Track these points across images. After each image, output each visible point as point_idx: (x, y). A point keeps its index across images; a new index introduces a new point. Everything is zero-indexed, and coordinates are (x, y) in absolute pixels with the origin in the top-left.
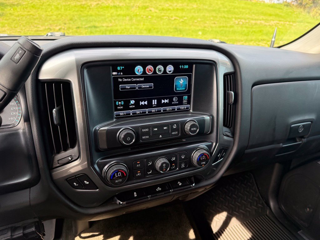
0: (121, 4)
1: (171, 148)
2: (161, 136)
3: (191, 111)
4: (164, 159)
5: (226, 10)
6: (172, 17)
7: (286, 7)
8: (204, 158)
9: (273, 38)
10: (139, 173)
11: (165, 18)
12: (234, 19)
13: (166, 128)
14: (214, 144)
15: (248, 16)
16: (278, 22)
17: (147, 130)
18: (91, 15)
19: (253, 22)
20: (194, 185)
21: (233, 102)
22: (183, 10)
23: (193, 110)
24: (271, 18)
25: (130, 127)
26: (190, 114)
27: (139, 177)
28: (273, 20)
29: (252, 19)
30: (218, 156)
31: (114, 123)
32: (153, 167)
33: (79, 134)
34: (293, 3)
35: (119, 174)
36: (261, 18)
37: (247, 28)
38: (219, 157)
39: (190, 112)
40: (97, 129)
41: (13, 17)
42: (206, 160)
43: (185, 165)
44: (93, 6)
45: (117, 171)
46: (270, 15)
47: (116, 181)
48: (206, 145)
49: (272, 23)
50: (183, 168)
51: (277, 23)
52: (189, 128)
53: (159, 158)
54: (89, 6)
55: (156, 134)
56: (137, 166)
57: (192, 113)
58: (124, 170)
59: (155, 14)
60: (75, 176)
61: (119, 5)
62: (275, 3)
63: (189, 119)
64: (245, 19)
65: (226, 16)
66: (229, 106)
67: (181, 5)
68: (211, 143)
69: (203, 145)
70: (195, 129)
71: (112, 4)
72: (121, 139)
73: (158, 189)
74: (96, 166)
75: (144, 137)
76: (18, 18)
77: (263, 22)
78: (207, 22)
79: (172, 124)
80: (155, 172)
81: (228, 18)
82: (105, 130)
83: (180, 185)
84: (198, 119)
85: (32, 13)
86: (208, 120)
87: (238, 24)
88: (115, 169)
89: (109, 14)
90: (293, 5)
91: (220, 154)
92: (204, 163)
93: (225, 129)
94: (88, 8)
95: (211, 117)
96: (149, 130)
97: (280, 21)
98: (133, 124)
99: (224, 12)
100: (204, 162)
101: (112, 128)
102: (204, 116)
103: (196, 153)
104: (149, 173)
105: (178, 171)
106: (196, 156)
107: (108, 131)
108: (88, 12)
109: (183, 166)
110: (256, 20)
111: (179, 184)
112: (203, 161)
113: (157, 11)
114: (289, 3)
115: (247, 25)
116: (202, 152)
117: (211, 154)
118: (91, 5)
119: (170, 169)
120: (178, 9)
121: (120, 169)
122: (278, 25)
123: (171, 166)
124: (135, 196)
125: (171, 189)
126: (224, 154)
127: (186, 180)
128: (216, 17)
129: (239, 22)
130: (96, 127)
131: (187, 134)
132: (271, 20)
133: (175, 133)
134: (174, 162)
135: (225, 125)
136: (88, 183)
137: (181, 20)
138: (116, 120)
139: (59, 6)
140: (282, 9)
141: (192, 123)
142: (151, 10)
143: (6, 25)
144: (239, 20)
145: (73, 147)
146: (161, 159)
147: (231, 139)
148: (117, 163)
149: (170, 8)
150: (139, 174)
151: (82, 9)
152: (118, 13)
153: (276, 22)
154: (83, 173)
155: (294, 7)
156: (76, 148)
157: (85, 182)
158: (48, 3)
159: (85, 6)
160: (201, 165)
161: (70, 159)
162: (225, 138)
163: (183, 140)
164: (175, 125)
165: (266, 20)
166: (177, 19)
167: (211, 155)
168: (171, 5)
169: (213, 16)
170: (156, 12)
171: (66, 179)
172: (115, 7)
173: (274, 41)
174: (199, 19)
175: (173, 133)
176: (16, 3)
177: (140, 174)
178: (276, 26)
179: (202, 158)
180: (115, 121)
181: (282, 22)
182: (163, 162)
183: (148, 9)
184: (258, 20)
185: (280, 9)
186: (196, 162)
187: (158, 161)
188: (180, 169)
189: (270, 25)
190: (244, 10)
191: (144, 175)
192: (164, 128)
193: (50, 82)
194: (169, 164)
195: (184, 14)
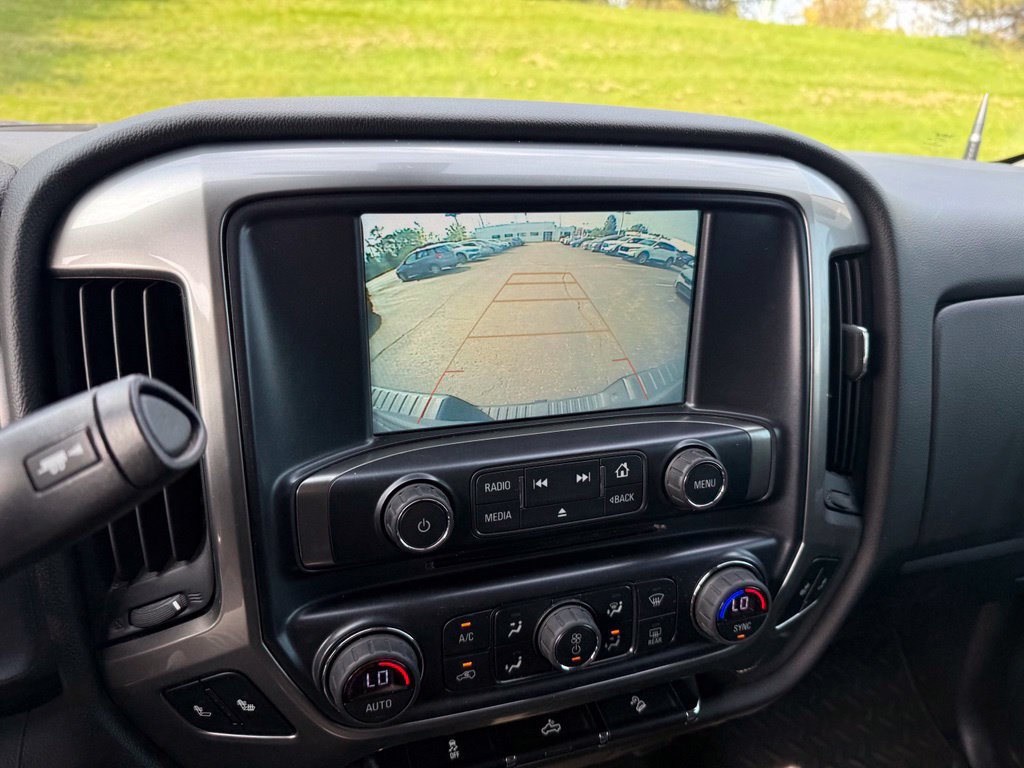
0: (440, 44)
1: (607, 564)
2: (562, 511)
3: (691, 405)
4: (575, 610)
5: (776, 57)
6: (601, 82)
7: (977, 48)
8: (744, 605)
9: (973, 132)
10: (467, 668)
11: (579, 85)
12: (803, 89)
13: (585, 477)
14: (788, 545)
15: (848, 77)
16: (951, 96)
17: (505, 486)
18: (347, 80)
19: (868, 96)
20: (697, 710)
21: (865, 370)
22: (635, 60)
23: (699, 402)
24: (929, 83)
25: (432, 473)
26: (684, 420)
27: (467, 688)
28: (935, 90)
29: (866, 88)
30: (802, 592)
31: (370, 455)
32: (528, 643)
33: (213, 504)
34: (1001, 35)
35: (383, 676)
36: (895, 81)
37: (847, 114)
38: (805, 596)
39: (686, 407)
40: (293, 480)
41: (108, 87)
42: (755, 614)
43: (665, 636)
44: (352, 51)
45: (371, 667)
46: (926, 74)
47: (369, 708)
48: (753, 551)
49: (932, 98)
50: (656, 649)
51: (948, 100)
52: (683, 479)
53: (554, 606)
54: (339, 51)
55: (544, 503)
56: (462, 639)
57: (692, 414)
58: (404, 662)
59: (547, 75)
60: (199, 678)
61: (433, 48)
62: (941, 34)
63: (683, 440)
64: (841, 87)
65: (777, 77)
66: (850, 385)
67: (629, 43)
68: (771, 541)
69: (740, 551)
70: (709, 484)
71: (411, 45)
72: (390, 528)
73: (549, 728)
74: (284, 641)
75: (489, 518)
76: (123, 92)
77: (900, 96)
78: (717, 98)
79: (614, 459)
80: (538, 664)
81: (786, 85)
82: (326, 484)
83: (639, 709)
84: (723, 439)
85: (166, 73)
86: (762, 442)
87: (819, 103)
88: (362, 658)
89: (402, 76)
90: (1002, 40)
91: (807, 587)
92: (746, 626)
93: (833, 481)
94: (337, 57)
95: (777, 431)
96: (515, 485)
97: (958, 92)
98: (446, 460)
99: (772, 65)
100: (745, 622)
101: (356, 476)
102: (747, 429)
103: (711, 582)
104: (509, 669)
105: (633, 657)
106: (709, 592)
107: (337, 491)
108: (338, 68)
109: (656, 636)
110: (877, 89)
111: (635, 705)
112: (741, 617)
113: (554, 64)
114: (987, 36)
115: (848, 107)
116: (739, 582)
117: (774, 584)
118: (347, 47)
119: (602, 649)
120: (619, 57)
121: (386, 658)
122: (952, 105)
123: (606, 638)
124: (454, 755)
125: (603, 731)
126: (826, 585)
127: (668, 693)
128: (744, 81)
129: (820, 96)
130: (284, 474)
131: (674, 505)
132: (927, 90)
133: (623, 499)
134: (616, 622)
135: (831, 466)
136: (251, 708)
137: (632, 92)
138: (375, 443)
139: (250, 53)
140: (963, 54)
141: (701, 458)
142: (533, 63)
143: (88, 112)
144: (820, 91)
145: (189, 555)
146: (563, 612)
147: (852, 521)
148: (378, 629)
149: (598, 53)
150: (467, 674)
151: (318, 62)
152: (432, 71)
153: (944, 95)
154: (231, 667)
155: (1004, 48)
156: (202, 561)
157: (240, 702)
158: (216, 44)
159: (330, 51)
160: (734, 637)
161: (178, 607)
162: (833, 518)
163: (657, 526)
164: (625, 465)
165: (911, 91)
166: (618, 91)
167: (774, 593)
168: (598, 46)
169: (733, 79)
170: (550, 69)
171: (163, 690)
172: (422, 53)
173: (978, 144)
174: (689, 90)
175: (616, 500)
176: (120, 45)
177: (471, 674)
178: (944, 108)
179: (737, 606)
180: (370, 446)
181: (965, 97)
182: (569, 623)
183: (525, 60)
184: (882, 89)
185: (957, 53)
186: (710, 621)
187: (551, 621)
188: (645, 650)
189: (923, 106)
190: (836, 60)
191: (490, 675)
192: (579, 478)
193: (98, 284)
194: (598, 631)
195: (641, 73)
